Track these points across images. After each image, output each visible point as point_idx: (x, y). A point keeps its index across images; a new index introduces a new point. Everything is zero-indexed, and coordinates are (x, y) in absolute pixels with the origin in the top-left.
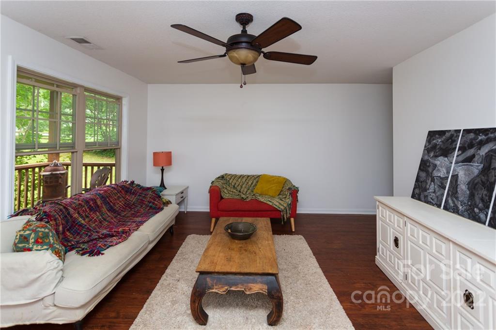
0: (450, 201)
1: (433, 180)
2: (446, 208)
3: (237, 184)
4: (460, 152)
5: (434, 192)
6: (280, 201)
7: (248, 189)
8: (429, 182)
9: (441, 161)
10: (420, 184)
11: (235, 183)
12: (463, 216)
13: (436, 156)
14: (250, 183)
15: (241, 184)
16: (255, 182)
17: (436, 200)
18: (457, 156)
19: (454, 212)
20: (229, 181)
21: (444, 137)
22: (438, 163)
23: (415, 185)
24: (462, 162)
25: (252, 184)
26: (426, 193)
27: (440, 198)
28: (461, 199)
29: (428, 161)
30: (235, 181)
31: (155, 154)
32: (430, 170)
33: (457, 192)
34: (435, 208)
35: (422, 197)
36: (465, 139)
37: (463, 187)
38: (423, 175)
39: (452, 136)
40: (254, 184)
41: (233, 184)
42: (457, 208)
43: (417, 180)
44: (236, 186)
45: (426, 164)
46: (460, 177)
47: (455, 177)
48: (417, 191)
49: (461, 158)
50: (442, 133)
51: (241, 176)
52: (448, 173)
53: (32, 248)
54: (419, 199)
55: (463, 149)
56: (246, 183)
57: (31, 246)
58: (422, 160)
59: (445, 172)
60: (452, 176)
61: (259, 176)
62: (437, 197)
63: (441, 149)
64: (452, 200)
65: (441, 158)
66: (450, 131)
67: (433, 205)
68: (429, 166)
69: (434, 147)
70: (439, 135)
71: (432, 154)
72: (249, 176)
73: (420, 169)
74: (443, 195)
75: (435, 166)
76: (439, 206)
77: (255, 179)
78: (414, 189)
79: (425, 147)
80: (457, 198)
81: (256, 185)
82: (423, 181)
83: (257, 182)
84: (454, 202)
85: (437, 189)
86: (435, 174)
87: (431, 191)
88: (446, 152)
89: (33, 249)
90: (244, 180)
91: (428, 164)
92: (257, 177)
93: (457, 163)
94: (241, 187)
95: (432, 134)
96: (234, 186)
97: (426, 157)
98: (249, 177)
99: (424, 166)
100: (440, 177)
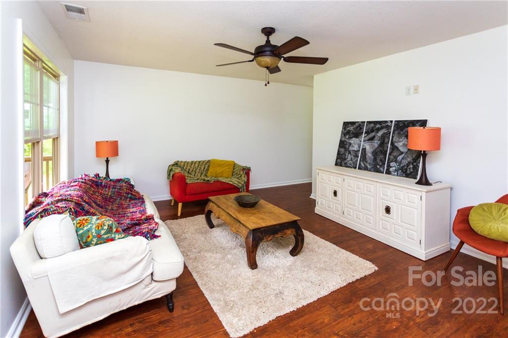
0: (362, 164)
1: (350, 153)
2: (359, 168)
3: (191, 170)
4: (366, 135)
5: (351, 160)
6: (238, 180)
7: (202, 174)
8: (347, 154)
9: (354, 141)
10: (341, 156)
11: (189, 170)
12: (370, 171)
13: (350, 138)
14: (202, 168)
15: (194, 170)
16: (206, 166)
17: (353, 165)
18: (364, 137)
19: (365, 170)
20: (183, 168)
21: (355, 126)
22: (352, 142)
23: (337, 157)
24: (368, 140)
25: (204, 168)
26: (345, 161)
27: (355, 163)
28: (368, 162)
29: (345, 141)
30: (189, 167)
31: (97, 143)
32: (347, 146)
33: (366, 158)
34: (353, 169)
35: (343, 163)
36: (368, 127)
37: (369, 155)
38: (342, 150)
39: (360, 125)
40: (206, 169)
41: (187, 171)
42: (367, 167)
43: (339, 153)
44: (190, 172)
45: (344, 143)
46: (367, 150)
47: (364, 150)
48: (339, 161)
49: (366, 138)
50: (353, 123)
51: (192, 162)
52: (359, 147)
53: (115, 237)
54: (341, 166)
55: (367, 133)
56: (199, 169)
57: (113, 236)
58: (341, 141)
59: (357, 147)
60: (362, 149)
61: (209, 161)
62: (354, 163)
63: (353, 133)
64: (363, 163)
65: (354, 139)
66: (358, 122)
67: (351, 168)
68: (346, 144)
69: (349, 132)
70: (351, 124)
71: (347, 137)
72: (199, 162)
73: (339, 146)
74: (357, 161)
75: (350, 144)
76: (355, 168)
77: (206, 164)
78: (337, 160)
79: (342, 132)
80: (366, 162)
81: (208, 170)
82: (343, 154)
83: (209, 166)
84: (364, 164)
85: (353, 158)
86: (351, 148)
87: (349, 159)
88: (357, 135)
89: (116, 239)
90: (197, 165)
91: (345, 143)
92: (208, 162)
93: (364, 141)
94: (195, 173)
95: (346, 124)
96: (189, 172)
97: (343, 139)
98: (201, 163)
99: (342, 144)
100: (354, 150)
